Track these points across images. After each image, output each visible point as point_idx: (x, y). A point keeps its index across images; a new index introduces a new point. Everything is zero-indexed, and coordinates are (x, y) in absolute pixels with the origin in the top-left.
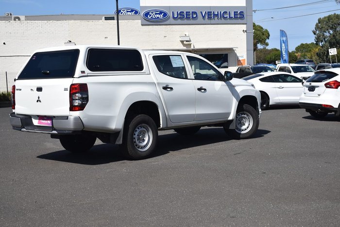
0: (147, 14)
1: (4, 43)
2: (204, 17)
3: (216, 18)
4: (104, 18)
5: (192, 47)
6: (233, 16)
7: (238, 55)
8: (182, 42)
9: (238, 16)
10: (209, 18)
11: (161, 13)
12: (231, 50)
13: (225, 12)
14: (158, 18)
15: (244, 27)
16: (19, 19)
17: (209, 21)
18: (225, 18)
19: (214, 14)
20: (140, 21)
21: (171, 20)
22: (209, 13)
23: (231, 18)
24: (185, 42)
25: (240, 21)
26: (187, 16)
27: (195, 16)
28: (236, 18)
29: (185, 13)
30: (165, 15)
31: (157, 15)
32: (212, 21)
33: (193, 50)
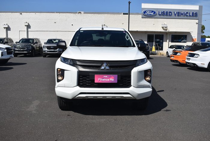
0: (145, 12)
1: (72, 25)
2: (175, 15)
3: (182, 16)
4: (122, 14)
5: (168, 31)
6: (191, 15)
7: (192, 36)
8: (163, 27)
9: (194, 15)
10: (178, 15)
11: (152, 12)
12: (189, 33)
13: (187, 13)
14: (151, 14)
15: (197, 21)
16: (81, 13)
17: (178, 17)
18: (187, 16)
19: (181, 13)
20: (141, 15)
21: (158, 16)
22: (178, 13)
23: (190, 16)
24: (164, 28)
25: (195, 18)
26: (166, 14)
27: (171, 14)
28: (193, 16)
29: (165, 12)
30: (155, 13)
31: (150, 13)
32: (180, 17)
33: (168, 32)
